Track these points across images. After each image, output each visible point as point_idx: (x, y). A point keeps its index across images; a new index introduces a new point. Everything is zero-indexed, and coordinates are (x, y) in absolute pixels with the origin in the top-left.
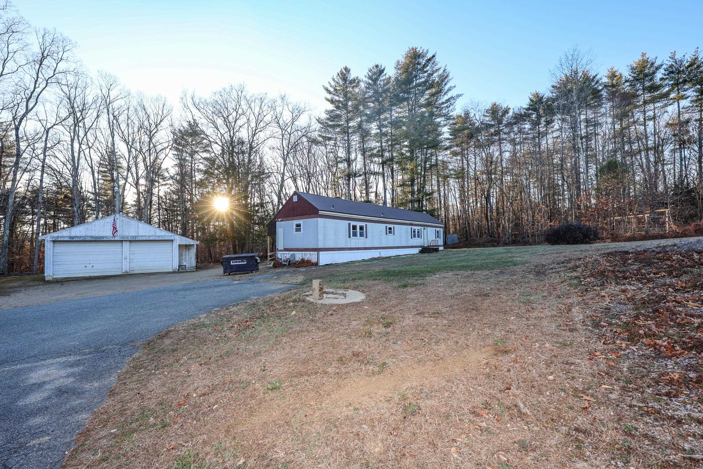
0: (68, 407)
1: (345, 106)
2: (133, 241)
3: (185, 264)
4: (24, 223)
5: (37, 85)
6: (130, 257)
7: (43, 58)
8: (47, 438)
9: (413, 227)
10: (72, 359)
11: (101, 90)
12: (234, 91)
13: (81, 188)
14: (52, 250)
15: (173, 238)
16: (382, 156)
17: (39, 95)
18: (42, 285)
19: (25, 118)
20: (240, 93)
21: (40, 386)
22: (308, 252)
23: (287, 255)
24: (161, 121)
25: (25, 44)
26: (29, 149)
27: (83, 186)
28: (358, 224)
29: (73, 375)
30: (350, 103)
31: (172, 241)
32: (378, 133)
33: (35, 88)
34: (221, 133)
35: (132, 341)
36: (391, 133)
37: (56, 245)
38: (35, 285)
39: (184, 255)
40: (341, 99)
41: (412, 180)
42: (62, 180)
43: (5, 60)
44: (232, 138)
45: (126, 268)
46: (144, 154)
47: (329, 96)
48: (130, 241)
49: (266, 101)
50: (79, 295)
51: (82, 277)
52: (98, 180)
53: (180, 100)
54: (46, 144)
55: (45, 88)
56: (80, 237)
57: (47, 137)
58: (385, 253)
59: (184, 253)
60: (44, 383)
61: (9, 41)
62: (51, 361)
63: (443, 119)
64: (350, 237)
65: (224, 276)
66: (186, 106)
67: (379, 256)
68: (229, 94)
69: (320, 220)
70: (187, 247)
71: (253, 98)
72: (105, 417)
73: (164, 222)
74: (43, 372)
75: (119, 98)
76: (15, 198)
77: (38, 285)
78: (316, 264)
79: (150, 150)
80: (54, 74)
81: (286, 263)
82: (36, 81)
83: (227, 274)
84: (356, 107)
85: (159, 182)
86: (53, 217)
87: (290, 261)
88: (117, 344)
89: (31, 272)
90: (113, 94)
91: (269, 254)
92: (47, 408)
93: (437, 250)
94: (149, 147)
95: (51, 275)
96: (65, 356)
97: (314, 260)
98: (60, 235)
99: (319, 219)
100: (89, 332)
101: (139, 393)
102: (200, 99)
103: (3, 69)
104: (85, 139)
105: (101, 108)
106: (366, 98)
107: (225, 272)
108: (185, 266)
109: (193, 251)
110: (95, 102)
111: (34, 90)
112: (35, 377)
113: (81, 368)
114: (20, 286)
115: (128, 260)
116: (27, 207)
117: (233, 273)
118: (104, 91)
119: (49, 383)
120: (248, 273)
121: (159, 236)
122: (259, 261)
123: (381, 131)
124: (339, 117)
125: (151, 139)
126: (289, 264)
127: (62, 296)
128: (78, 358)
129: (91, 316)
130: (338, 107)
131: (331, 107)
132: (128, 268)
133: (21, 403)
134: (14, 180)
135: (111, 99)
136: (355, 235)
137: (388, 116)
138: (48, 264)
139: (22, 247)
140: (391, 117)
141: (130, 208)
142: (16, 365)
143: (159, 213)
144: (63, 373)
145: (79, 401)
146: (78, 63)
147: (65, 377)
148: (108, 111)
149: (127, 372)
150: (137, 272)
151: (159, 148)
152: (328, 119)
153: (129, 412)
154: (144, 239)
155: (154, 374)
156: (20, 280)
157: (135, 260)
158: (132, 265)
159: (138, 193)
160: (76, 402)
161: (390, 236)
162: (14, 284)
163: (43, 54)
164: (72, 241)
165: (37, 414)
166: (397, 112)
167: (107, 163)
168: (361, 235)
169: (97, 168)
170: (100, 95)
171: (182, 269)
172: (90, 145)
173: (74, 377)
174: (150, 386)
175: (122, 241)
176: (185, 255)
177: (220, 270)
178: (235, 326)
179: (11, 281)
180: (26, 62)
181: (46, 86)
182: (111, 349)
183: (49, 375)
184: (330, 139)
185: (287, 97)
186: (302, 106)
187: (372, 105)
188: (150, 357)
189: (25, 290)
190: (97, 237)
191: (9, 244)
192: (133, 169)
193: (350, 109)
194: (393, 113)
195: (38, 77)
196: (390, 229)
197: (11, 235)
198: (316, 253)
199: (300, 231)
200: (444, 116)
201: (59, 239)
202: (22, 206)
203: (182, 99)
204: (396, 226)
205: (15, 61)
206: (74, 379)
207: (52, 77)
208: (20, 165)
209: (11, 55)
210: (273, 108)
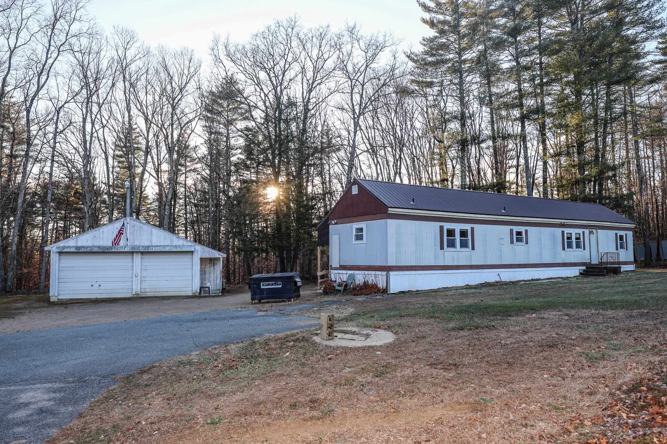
0: (44, 422)
1: (455, 28)
2: (146, 252)
3: (208, 285)
4: (34, 227)
5: (49, 56)
6: (141, 274)
7: (56, 20)
8: (24, 441)
9: (567, 231)
10: (56, 386)
11: (117, 51)
12: (282, 29)
13: (94, 179)
14: (57, 264)
15: (192, 249)
16: (521, 106)
17: (51, 68)
18: (46, 307)
19: (36, 99)
20: (290, 30)
21: (26, 405)
22: (373, 273)
23: (343, 276)
24: (187, 83)
25: (38, 7)
26: (41, 133)
27: (97, 176)
28: (458, 227)
29: (54, 399)
30: (464, 22)
31: (192, 252)
32: (514, 67)
33: (47, 58)
34: (264, 93)
35: (114, 374)
36: (541, 63)
37: (62, 257)
38: (40, 307)
39: (207, 272)
40: (448, 18)
41: (581, 145)
42: (73, 170)
43: (19, 30)
44: (278, 98)
45: (136, 288)
46: (166, 130)
47: (427, 16)
48: (142, 253)
49: (328, 37)
50: (81, 321)
51: (87, 299)
52: (113, 167)
53: (210, 52)
54: (57, 128)
55: (57, 58)
56: (87, 247)
57: (58, 118)
58: (507, 275)
59: (207, 269)
60: (30, 403)
61: (24, 5)
62: (39, 386)
63: (640, 29)
64: (442, 248)
65: (252, 304)
66: (218, 60)
67: (498, 279)
68: (274, 34)
69: (392, 223)
70: (212, 261)
71: (310, 35)
72: (69, 432)
73: (192, 223)
74: (31, 394)
75: (137, 58)
76: (25, 195)
77: (43, 307)
78: (385, 291)
79: (172, 125)
80: (66, 40)
81: (340, 288)
82: (48, 51)
83: (256, 301)
84: (474, 28)
85: (186, 167)
86: (64, 218)
87: (346, 286)
88: (99, 376)
89: (38, 291)
90: (130, 54)
91: (319, 274)
92: (28, 421)
93: (616, 271)
94: (172, 120)
95: (56, 295)
96: (51, 382)
97: (381, 284)
98: (67, 245)
99: (389, 221)
100: (77, 362)
101: (101, 418)
102: (236, 46)
103: (17, 40)
104: (98, 116)
105: (116, 74)
106: (492, 11)
107: (253, 299)
108: (209, 288)
109: (219, 267)
110: (109, 67)
111: (46, 62)
112: (24, 398)
113: (62, 394)
114: (25, 308)
115: (139, 278)
116: (38, 205)
117: (266, 300)
118: (120, 52)
119: (34, 404)
120: (283, 301)
121: (176, 246)
122: (299, 284)
123: (518, 63)
124: (444, 47)
125: (174, 108)
126: (345, 290)
127: (63, 322)
128: (62, 386)
129: (84, 345)
130: (442, 32)
131: (432, 33)
132: (139, 290)
133: (10, 416)
134: (24, 173)
135: (128, 61)
136: (452, 244)
137: (535, 35)
138: (53, 281)
139: (31, 257)
140: (540, 37)
141: (151, 203)
142: (11, 386)
143: (186, 211)
144: (46, 397)
145: (54, 420)
146: (92, 22)
147: (47, 400)
148: (124, 77)
149: (98, 401)
150: (149, 294)
151: (185, 120)
152: (426, 53)
153: (87, 431)
154: (158, 249)
155: (120, 404)
156: (27, 300)
157: (147, 279)
158: (144, 285)
159: (160, 184)
160: (50, 420)
161: (520, 247)
162: (20, 305)
163: (55, 17)
164: (79, 252)
165: (20, 425)
166: (549, 27)
167: (122, 144)
168: (464, 245)
169: (112, 152)
170: (116, 57)
171: (205, 292)
172: (105, 122)
173: (55, 401)
174: (112, 413)
175: (133, 252)
176: (210, 273)
177: (247, 296)
178: (220, 365)
179: (16, 301)
180: (39, 28)
181: (58, 55)
182: (92, 380)
183: (35, 398)
184: (430, 85)
185: (357, 29)
186: (381, 39)
187: (502, 21)
188: (123, 390)
189: (30, 312)
190: (105, 247)
191: (17, 255)
192: (154, 152)
193: (463, 30)
194: (543, 29)
195: (50, 45)
196: (519, 233)
197: (20, 243)
198: (384, 273)
199: (362, 239)
200: (643, 23)
201: (65, 250)
202: (32, 205)
203: (213, 50)
204: (530, 229)
205: (28, 29)
206: (54, 403)
207: (64, 44)
208: (31, 154)
209: (24, 22)
210: (338, 47)
